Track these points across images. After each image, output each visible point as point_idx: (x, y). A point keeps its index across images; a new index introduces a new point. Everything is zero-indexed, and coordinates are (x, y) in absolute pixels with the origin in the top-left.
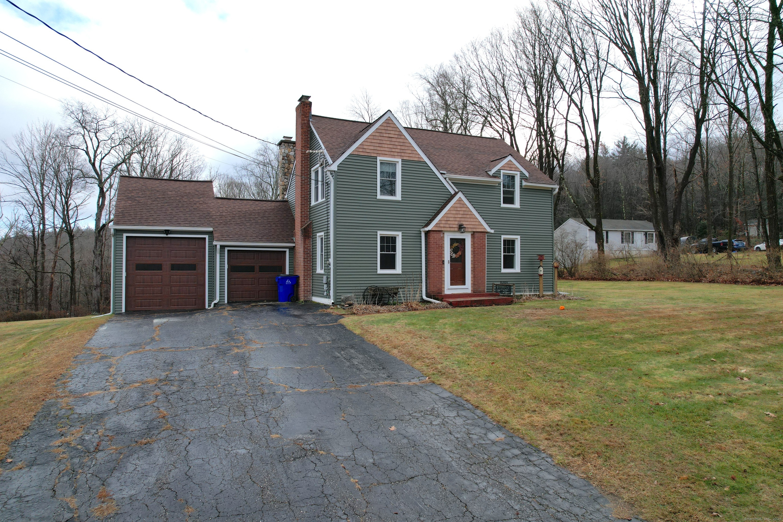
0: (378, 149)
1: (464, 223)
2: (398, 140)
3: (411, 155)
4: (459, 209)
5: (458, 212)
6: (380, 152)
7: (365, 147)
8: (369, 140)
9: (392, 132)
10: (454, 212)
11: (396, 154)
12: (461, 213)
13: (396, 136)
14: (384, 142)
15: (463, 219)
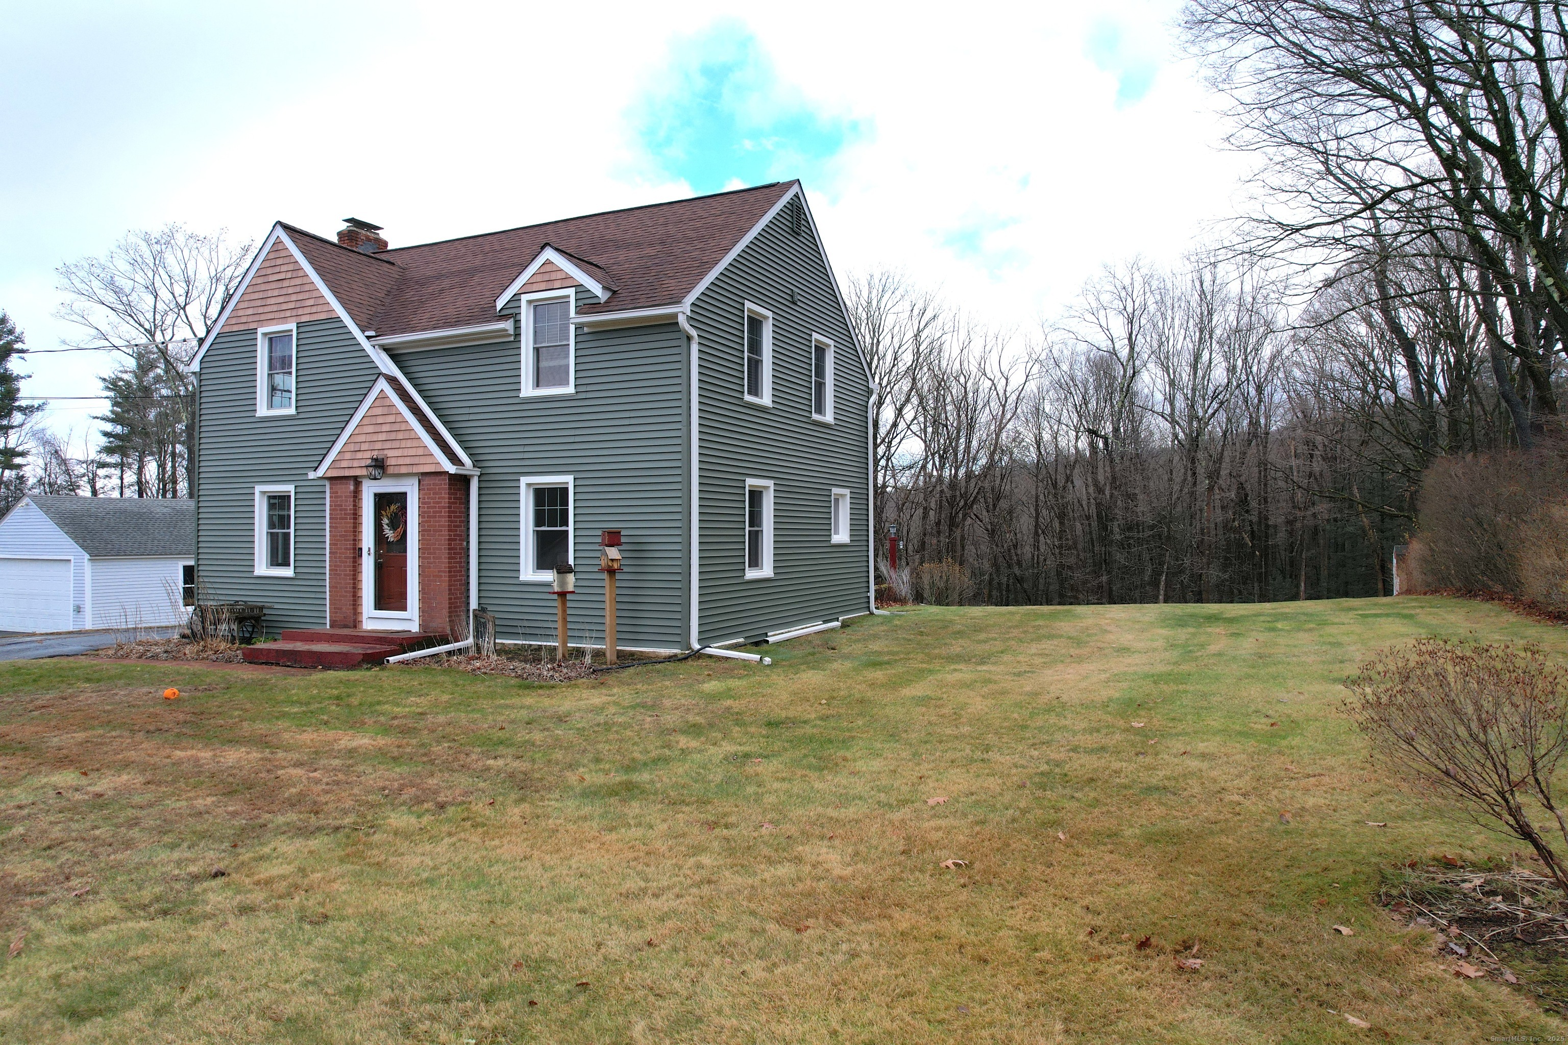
0: (261, 310)
1: (390, 453)
2: (293, 282)
3: (314, 310)
4: (380, 420)
5: (378, 428)
6: (263, 317)
7: (241, 313)
8: (246, 297)
9: (284, 268)
10: (370, 429)
11: (288, 314)
12: (386, 428)
13: (289, 275)
14: (270, 294)
15: (388, 445)
